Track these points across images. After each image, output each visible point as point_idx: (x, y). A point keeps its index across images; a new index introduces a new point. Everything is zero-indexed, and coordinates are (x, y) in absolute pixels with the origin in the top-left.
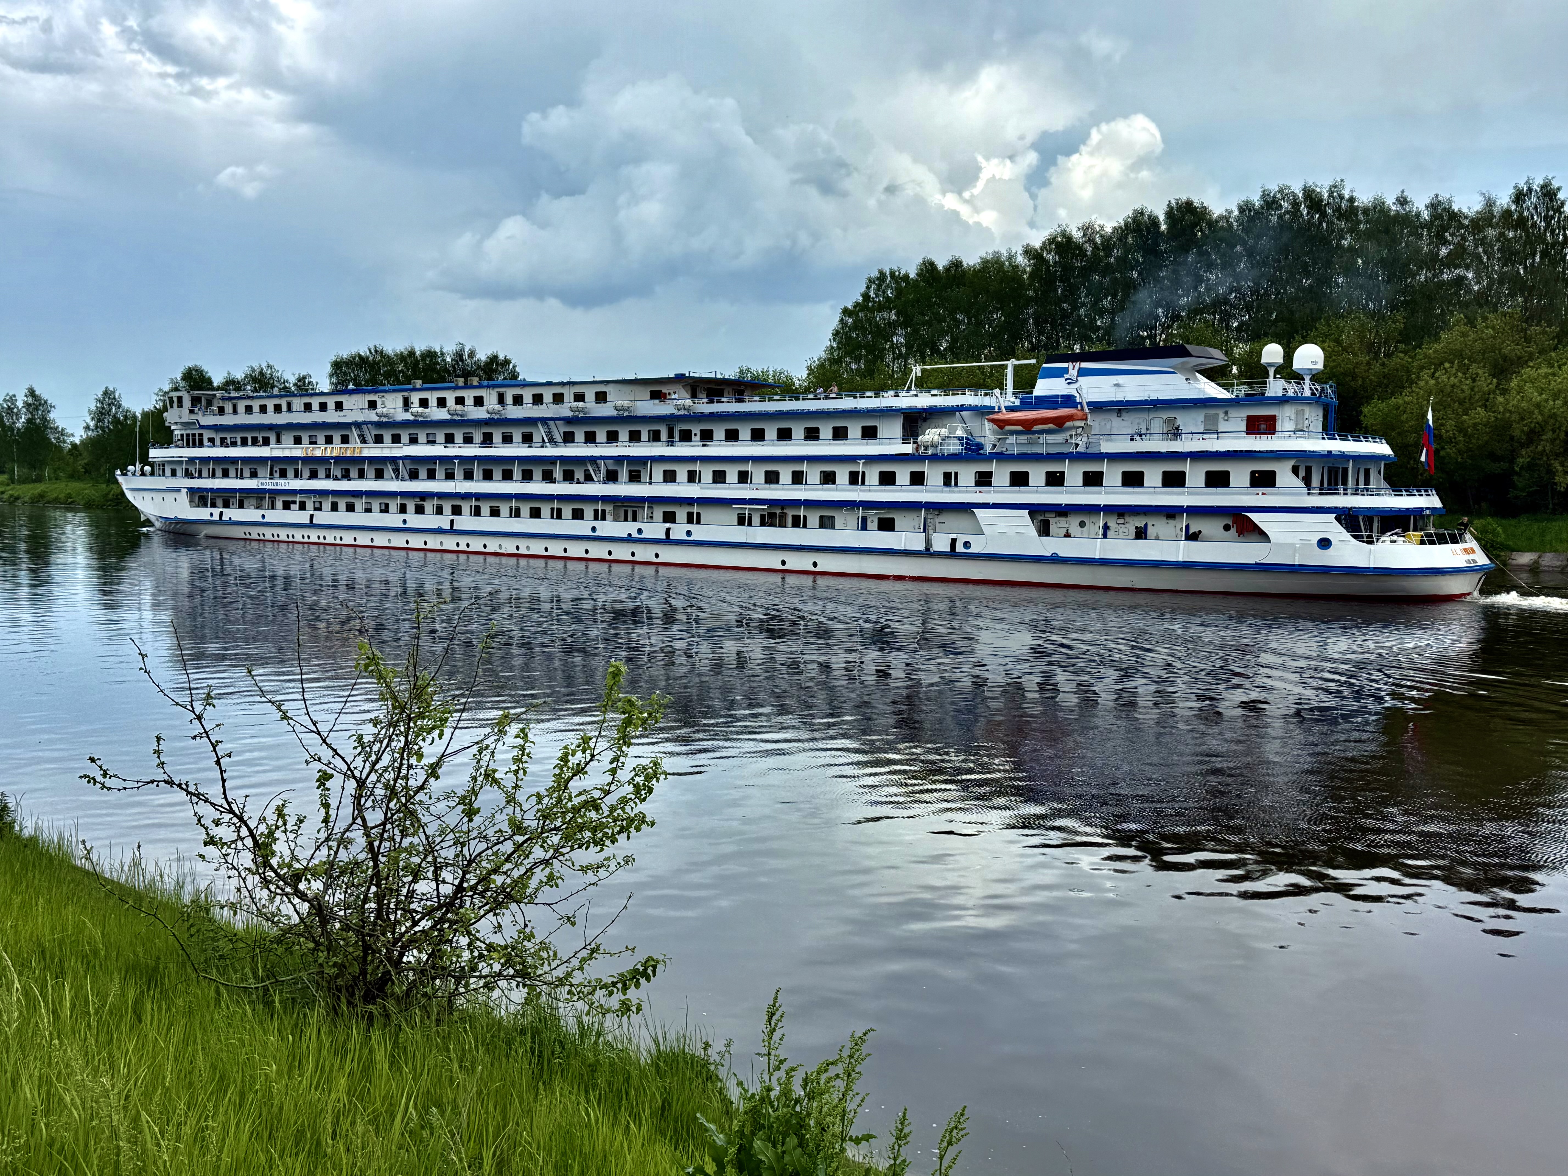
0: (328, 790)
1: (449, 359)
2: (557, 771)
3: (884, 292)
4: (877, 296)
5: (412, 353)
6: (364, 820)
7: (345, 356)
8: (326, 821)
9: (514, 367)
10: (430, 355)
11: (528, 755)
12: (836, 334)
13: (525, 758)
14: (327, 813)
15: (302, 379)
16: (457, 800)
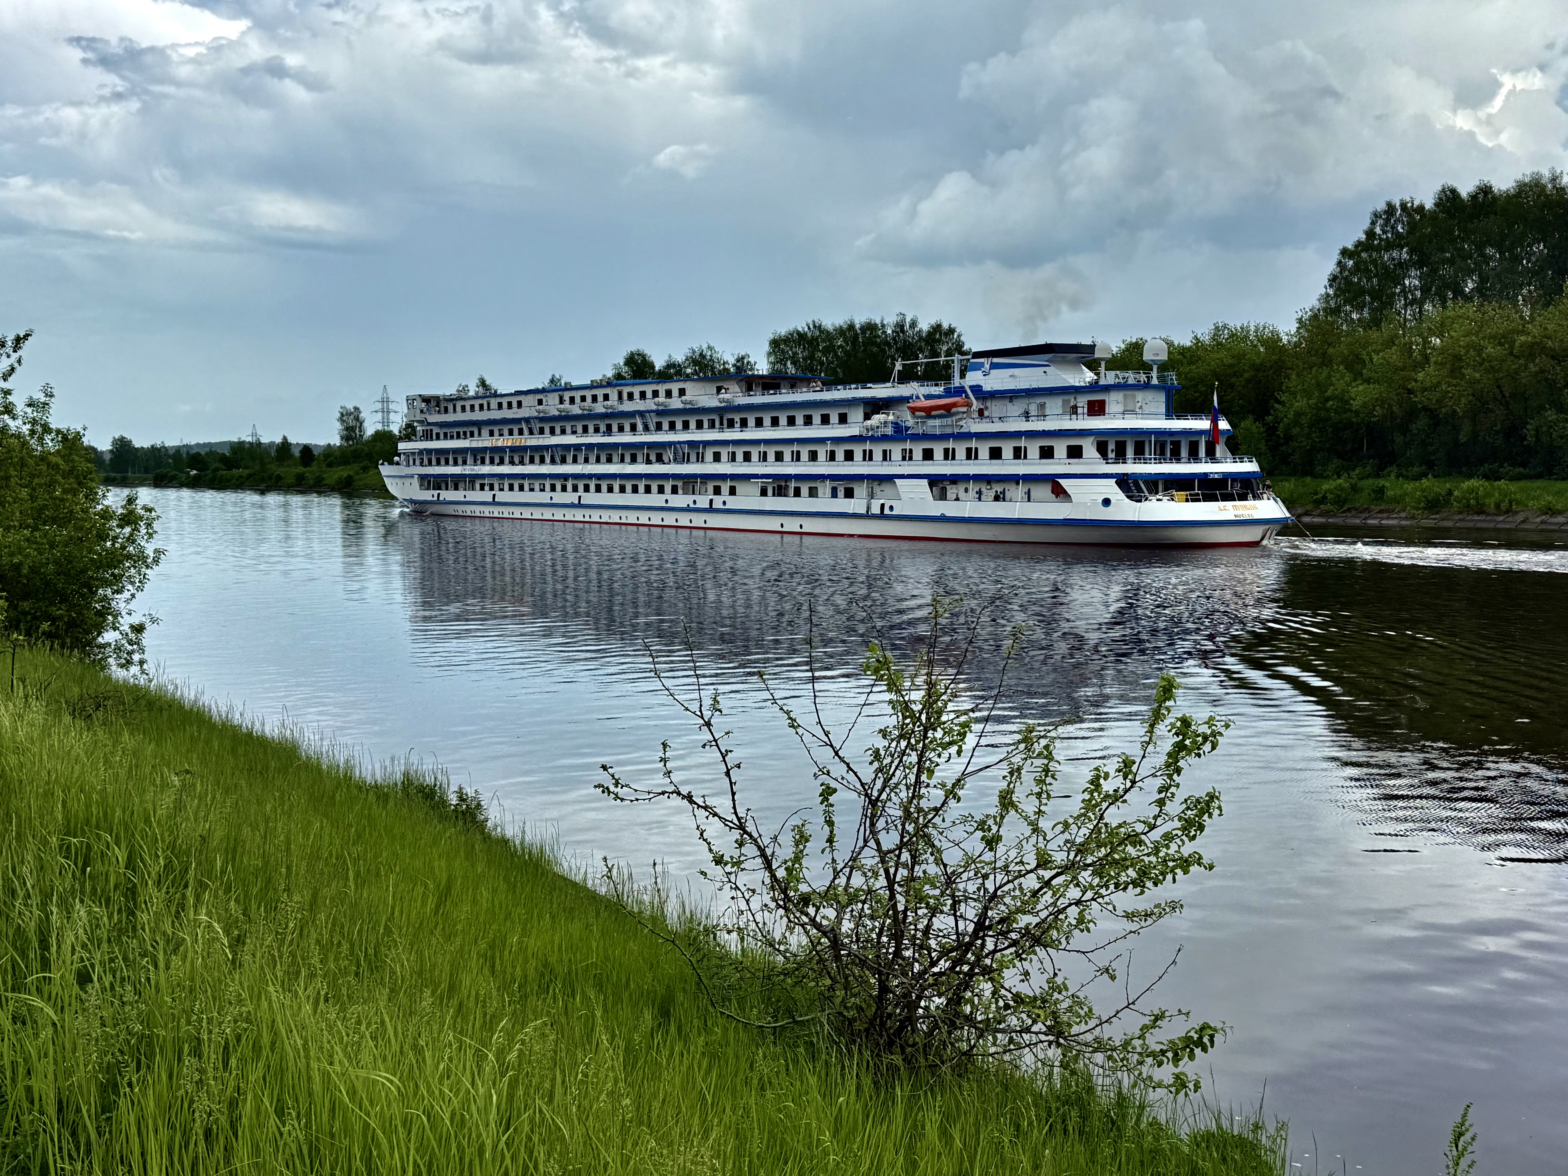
0: (832, 806)
1: (889, 332)
2: (1087, 796)
3: (1393, 227)
4: (1384, 232)
5: (851, 327)
6: (878, 843)
7: (783, 333)
8: (830, 840)
9: (959, 336)
10: (870, 327)
11: (1053, 777)
12: (1333, 279)
13: (1049, 780)
14: (831, 832)
15: (741, 359)
16: (975, 825)
